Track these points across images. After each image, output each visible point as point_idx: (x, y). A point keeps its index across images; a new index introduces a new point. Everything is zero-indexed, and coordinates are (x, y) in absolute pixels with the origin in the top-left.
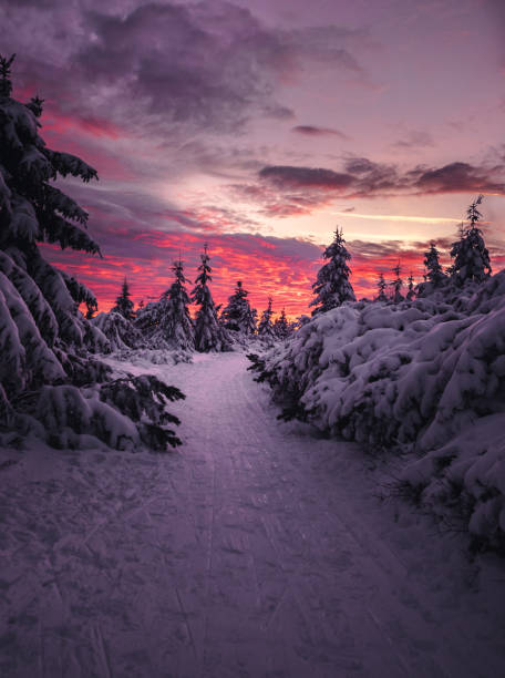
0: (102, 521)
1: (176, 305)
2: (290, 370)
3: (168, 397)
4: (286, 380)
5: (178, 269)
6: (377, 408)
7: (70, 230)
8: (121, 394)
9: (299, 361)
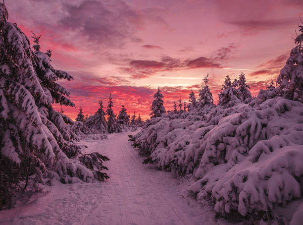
0: (85, 215)
1: (101, 117)
2: (146, 144)
3: (104, 160)
4: (144, 148)
5: (101, 103)
6: (179, 161)
7: (63, 99)
8: (86, 160)
9: (149, 140)
